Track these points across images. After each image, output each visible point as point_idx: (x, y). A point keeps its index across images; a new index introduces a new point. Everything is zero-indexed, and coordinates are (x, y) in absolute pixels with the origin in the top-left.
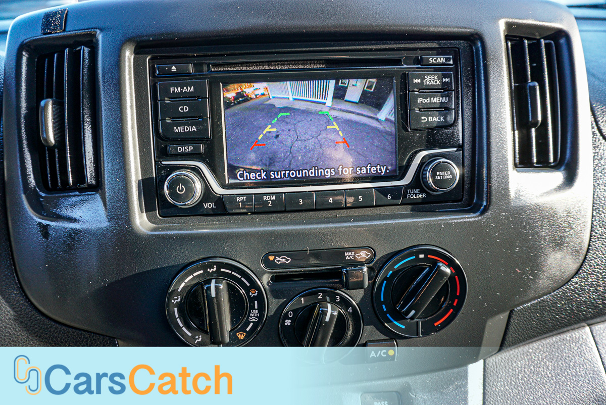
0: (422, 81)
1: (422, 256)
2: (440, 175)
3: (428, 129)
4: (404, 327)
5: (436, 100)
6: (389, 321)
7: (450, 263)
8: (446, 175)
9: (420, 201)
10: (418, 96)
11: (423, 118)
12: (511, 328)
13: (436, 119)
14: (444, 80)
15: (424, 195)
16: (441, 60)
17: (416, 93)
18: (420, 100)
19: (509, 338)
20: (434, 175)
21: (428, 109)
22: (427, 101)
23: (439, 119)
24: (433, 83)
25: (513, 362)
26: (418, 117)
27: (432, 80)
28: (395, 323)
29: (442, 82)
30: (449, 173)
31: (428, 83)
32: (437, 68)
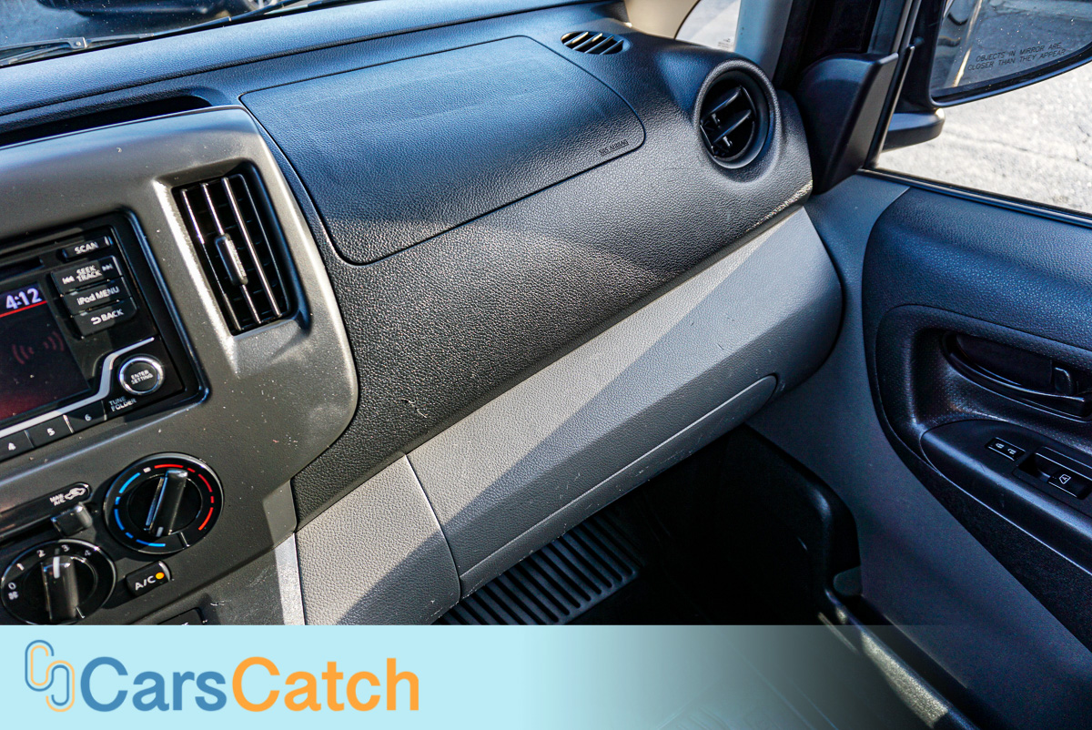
0: (75, 278)
1: (147, 470)
2: (135, 379)
3: (108, 329)
4: (164, 545)
5: (104, 294)
6: (142, 547)
7: (185, 465)
8: (146, 375)
9: (131, 408)
10: (78, 296)
11: (93, 319)
12: (300, 498)
13: (111, 315)
14: (104, 268)
15: (134, 401)
16: (92, 246)
17: (73, 294)
18: (81, 301)
19: (303, 506)
20: (128, 380)
21: (98, 307)
22: (92, 298)
23: (116, 314)
24: (92, 276)
25: (328, 524)
26: (87, 319)
27: (87, 273)
28: (151, 545)
29: (102, 271)
30: (146, 372)
31: (84, 278)
32: (89, 257)
